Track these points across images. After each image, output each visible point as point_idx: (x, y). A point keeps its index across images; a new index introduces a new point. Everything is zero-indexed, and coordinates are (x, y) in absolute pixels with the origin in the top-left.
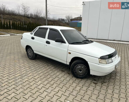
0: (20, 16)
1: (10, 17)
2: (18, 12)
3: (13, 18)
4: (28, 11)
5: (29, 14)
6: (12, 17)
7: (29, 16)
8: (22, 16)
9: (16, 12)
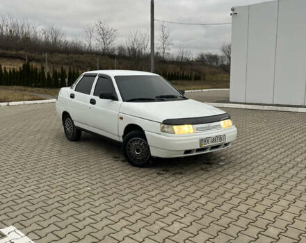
0: (93, 53)
1: (68, 59)
2: (88, 45)
3: (75, 61)
4: (112, 41)
5: (114, 49)
6: (72, 58)
7: (116, 53)
8: (97, 53)
9: (83, 45)
